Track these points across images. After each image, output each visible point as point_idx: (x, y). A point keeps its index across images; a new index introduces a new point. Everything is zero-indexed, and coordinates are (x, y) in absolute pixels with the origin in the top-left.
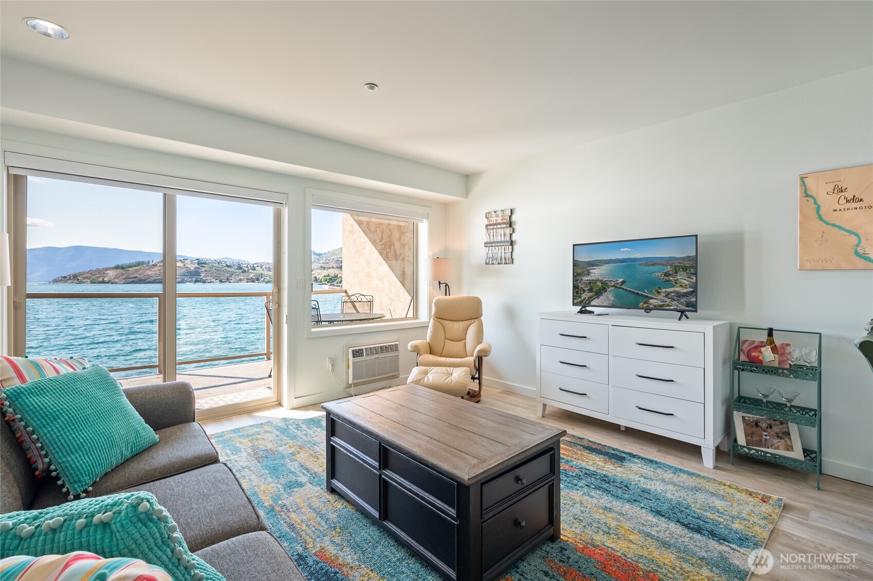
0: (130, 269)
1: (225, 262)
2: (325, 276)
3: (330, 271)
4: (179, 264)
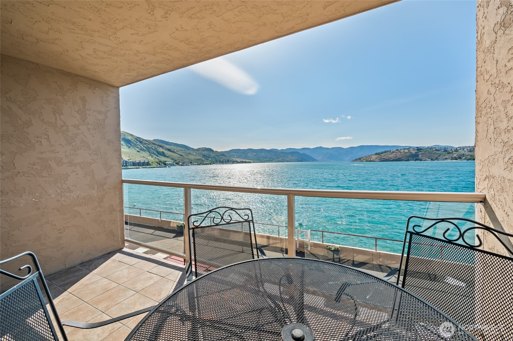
4: (406, 151)
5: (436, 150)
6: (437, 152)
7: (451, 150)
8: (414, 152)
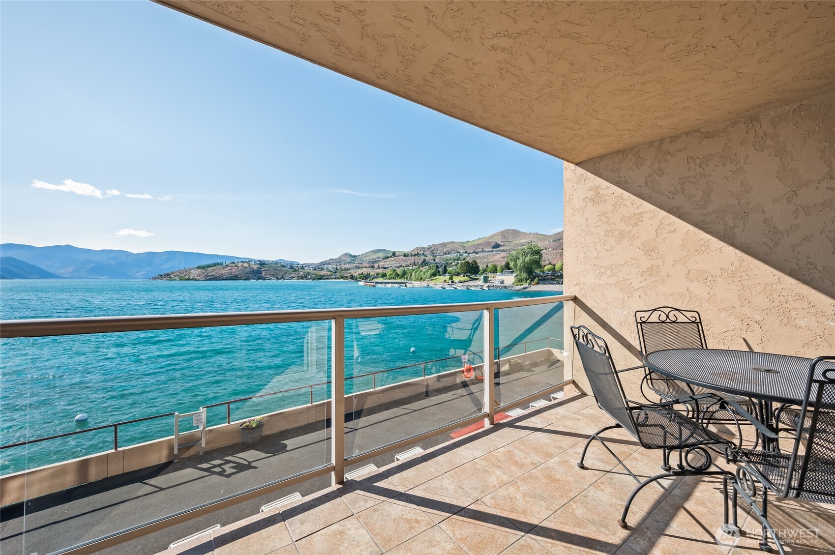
0: (208, 269)
1: (281, 263)
2: (359, 274)
3: (364, 269)
4: (246, 265)
5: (282, 266)
6: (283, 269)
7: (298, 267)
8: (255, 267)
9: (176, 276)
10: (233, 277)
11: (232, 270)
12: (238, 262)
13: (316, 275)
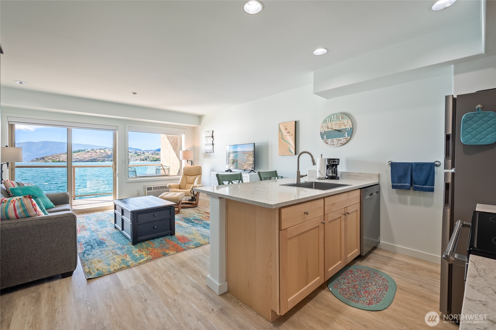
4: (102, 151)
8: (109, 153)
9: (49, 159)
10: (93, 160)
11: (92, 155)
12: (97, 149)
13: (153, 158)
